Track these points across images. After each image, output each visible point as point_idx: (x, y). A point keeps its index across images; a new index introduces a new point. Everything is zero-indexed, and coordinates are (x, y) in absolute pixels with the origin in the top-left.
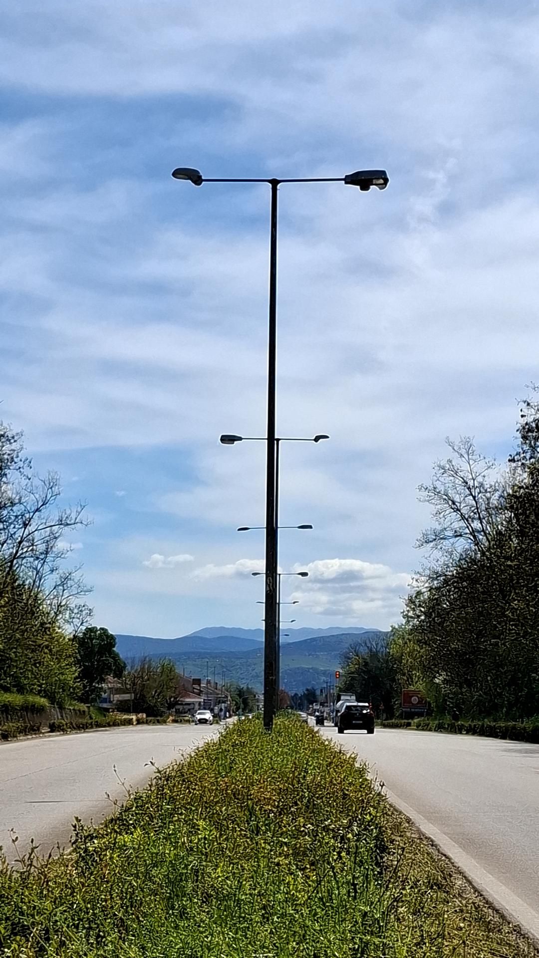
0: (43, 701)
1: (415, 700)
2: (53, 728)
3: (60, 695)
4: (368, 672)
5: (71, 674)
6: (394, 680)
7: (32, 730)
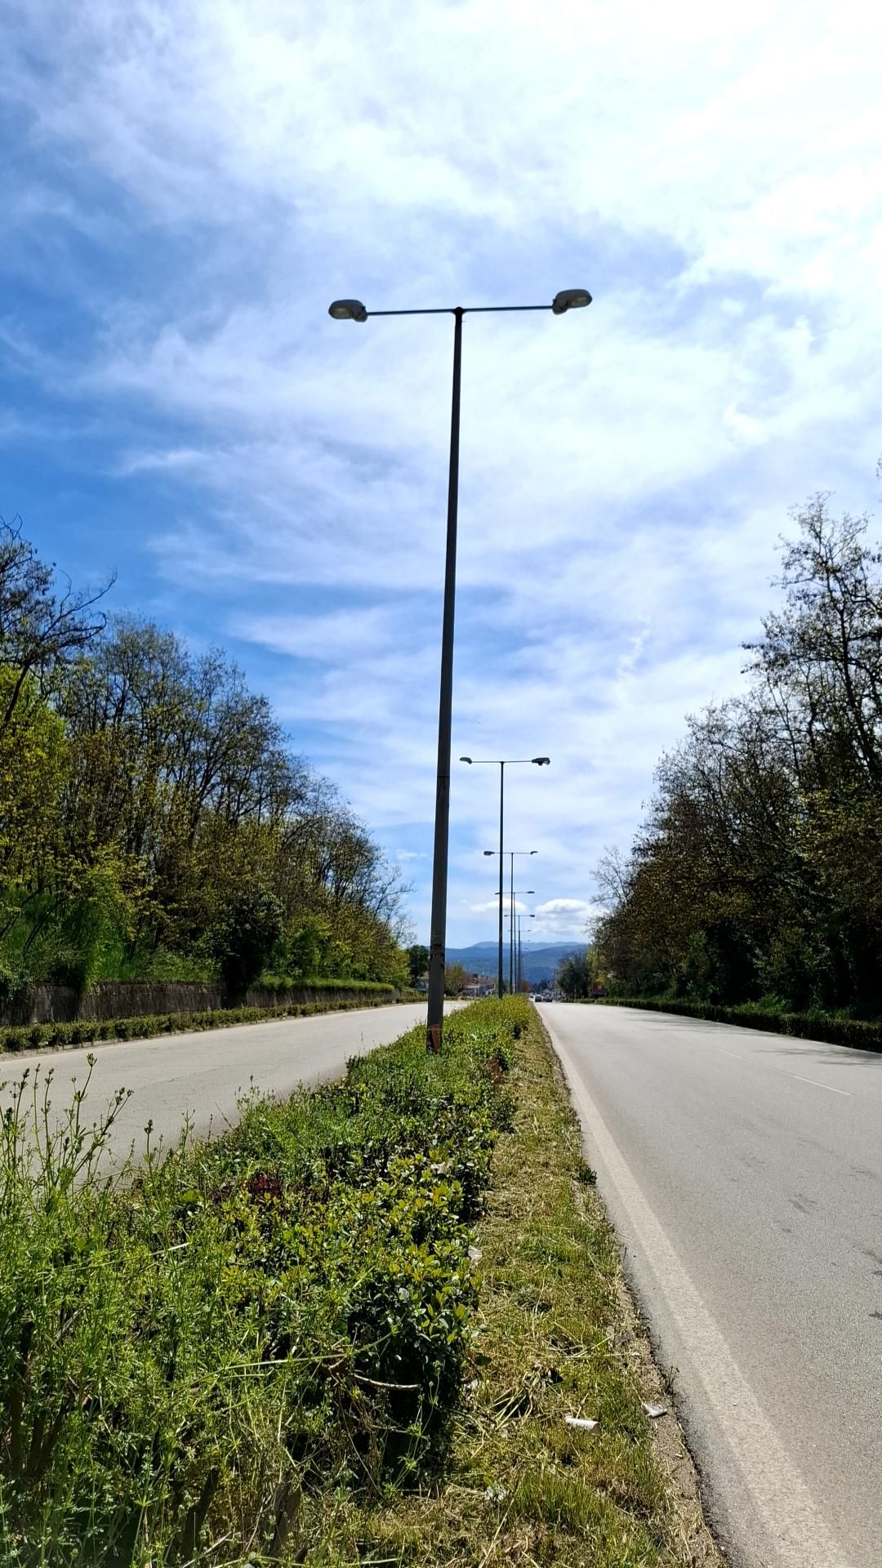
0: (391, 987)
1: (600, 987)
2: (398, 1001)
3: (400, 984)
4: (573, 971)
5: (406, 972)
6: (587, 976)
7: (388, 1002)
